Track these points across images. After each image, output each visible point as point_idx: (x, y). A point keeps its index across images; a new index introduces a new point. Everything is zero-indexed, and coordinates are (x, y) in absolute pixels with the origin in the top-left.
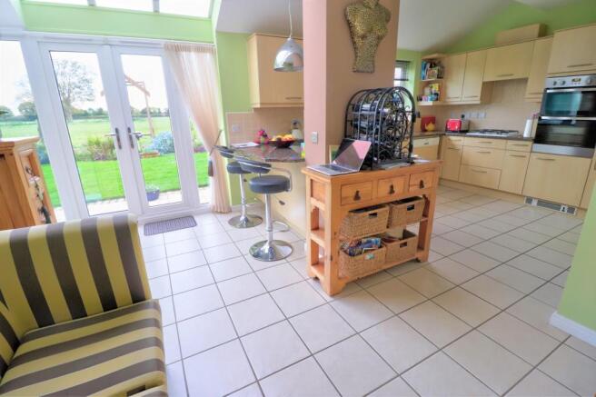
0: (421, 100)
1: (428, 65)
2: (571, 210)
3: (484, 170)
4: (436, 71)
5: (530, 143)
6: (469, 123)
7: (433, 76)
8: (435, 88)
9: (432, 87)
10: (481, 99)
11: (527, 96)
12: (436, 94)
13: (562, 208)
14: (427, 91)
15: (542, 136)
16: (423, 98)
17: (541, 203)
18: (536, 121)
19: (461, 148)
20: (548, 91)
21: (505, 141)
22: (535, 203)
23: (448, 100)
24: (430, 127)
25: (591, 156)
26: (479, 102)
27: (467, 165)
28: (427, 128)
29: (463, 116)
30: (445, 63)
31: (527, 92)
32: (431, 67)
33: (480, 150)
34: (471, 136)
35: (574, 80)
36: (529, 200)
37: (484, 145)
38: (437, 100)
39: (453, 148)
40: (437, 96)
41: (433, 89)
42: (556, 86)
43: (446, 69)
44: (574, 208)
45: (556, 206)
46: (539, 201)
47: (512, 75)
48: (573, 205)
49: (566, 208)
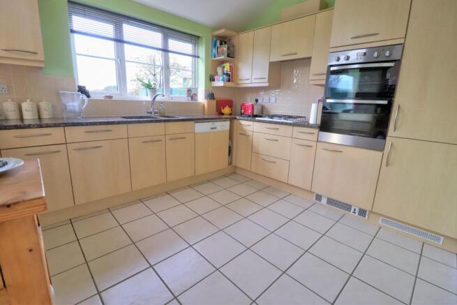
0: (214, 80)
1: (218, 42)
2: (362, 212)
3: (274, 160)
4: (225, 49)
5: (316, 131)
6: (263, 107)
7: (223, 54)
8: (227, 67)
9: (224, 68)
10: (269, 81)
11: (311, 77)
12: (228, 75)
13: (352, 210)
15: (327, 123)
16: (216, 77)
17: (331, 202)
18: (321, 105)
19: (250, 133)
21: (291, 127)
22: (324, 201)
23: (240, 82)
24: (226, 110)
25: (382, 149)
26: (267, 85)
27: (258, 153)
28: (223, 111)
29: (257, 101)
30: (235, 41)
31: (311, 73)
32: (221, 44)
33: (268, 137)
34: (259, 121)
36: (319, 198)
37: (272, 132)
38: (229, 81)
39: (244, 134)
40: (230, 77)
41: (226, 69)
42: (340, 63)
43: (237, 48)
44: (365, 211)
45: (347, 207)
46: (328, 199)
47: (296, 54)
48: (364, 208)
49: (357, 210)
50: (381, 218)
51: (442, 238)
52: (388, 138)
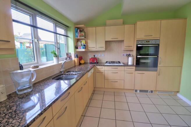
0: (78, 48)
2: (152, 92)
7: (82, 36)
8: (83, 42)
11: (125, 47)
12: (84, 45)
13: (149, 92)
14: (79, 43)
20: (138, 46)
22: (138, 91)
23: (89, 49)
25: (156, 71)
26: (104, 50)
27: (108, 79)
29: (94, 56)
32: (80, 31)
33: (112, 72)
35: (147, 42)
36: (136, 91)
38: (85, 48)
39: (99, 72)
41: (82, 43)
44: (153, 91)
45: (146, 91)
46: (140, 90)
47: (117, 38)
48: (152, 90)
49: (150, 91)
50: (157, 92)
51: (173, 92)
52: (158, 67)
